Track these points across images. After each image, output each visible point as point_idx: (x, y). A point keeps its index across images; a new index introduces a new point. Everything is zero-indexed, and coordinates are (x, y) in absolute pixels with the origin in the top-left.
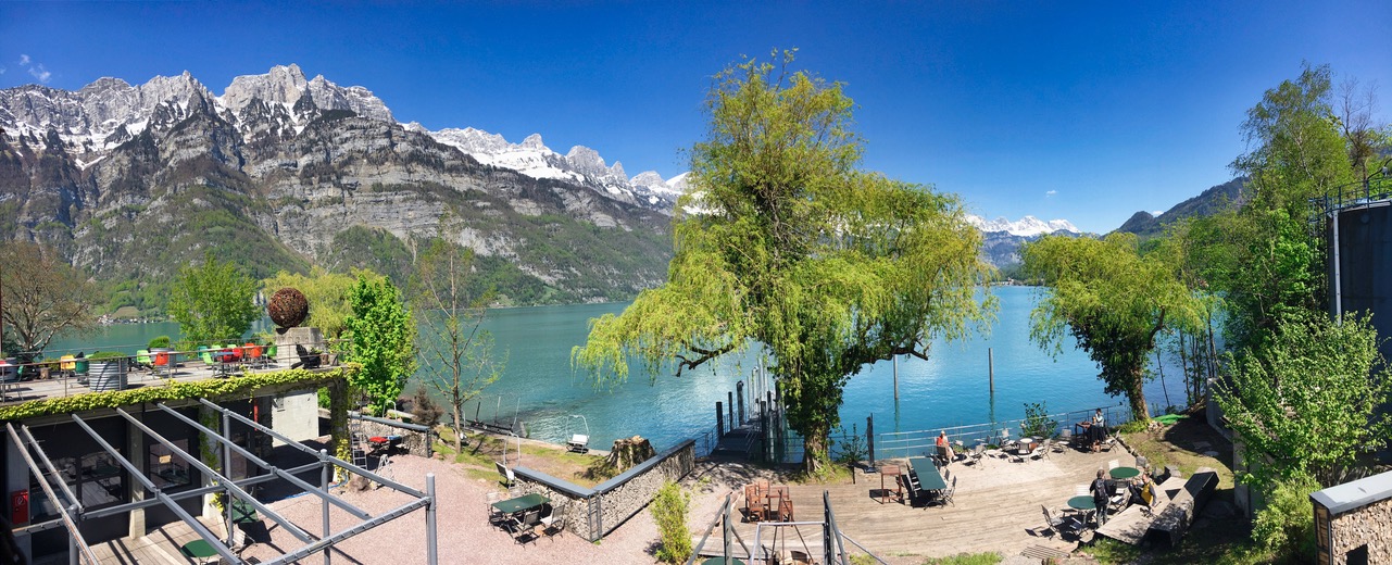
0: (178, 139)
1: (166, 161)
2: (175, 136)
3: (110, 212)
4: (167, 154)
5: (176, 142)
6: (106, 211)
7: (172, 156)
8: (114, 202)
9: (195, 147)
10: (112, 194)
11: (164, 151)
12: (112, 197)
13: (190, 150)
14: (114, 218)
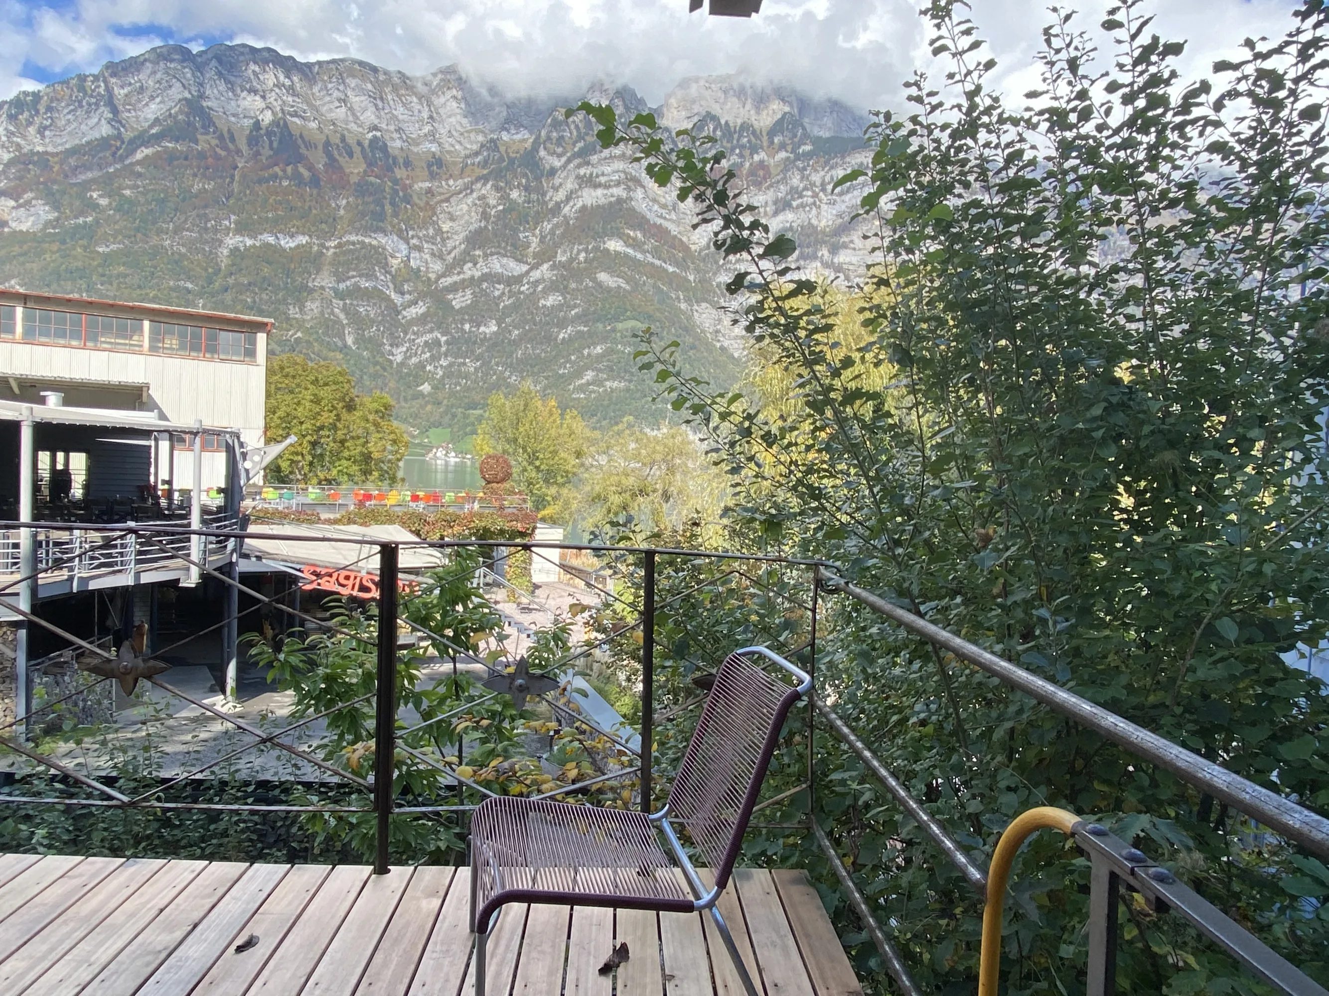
0: (582, 171)
1: (558, 206)
2: (579, 166)
3: (464, 280)
4: (561, 195)
5: (578, 177)
6: (456, 278)
7: (568, 198)
8: (470, 265)
9: (607, 186)
10: (466, 252)
11: (556, 189)
12: (466, 257)
13: (600, 192)
14: (469, 292)
